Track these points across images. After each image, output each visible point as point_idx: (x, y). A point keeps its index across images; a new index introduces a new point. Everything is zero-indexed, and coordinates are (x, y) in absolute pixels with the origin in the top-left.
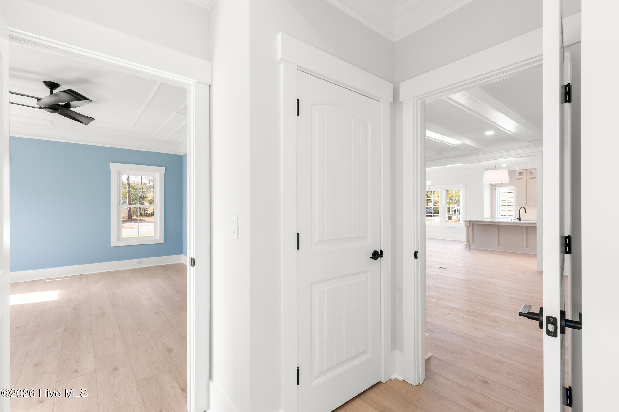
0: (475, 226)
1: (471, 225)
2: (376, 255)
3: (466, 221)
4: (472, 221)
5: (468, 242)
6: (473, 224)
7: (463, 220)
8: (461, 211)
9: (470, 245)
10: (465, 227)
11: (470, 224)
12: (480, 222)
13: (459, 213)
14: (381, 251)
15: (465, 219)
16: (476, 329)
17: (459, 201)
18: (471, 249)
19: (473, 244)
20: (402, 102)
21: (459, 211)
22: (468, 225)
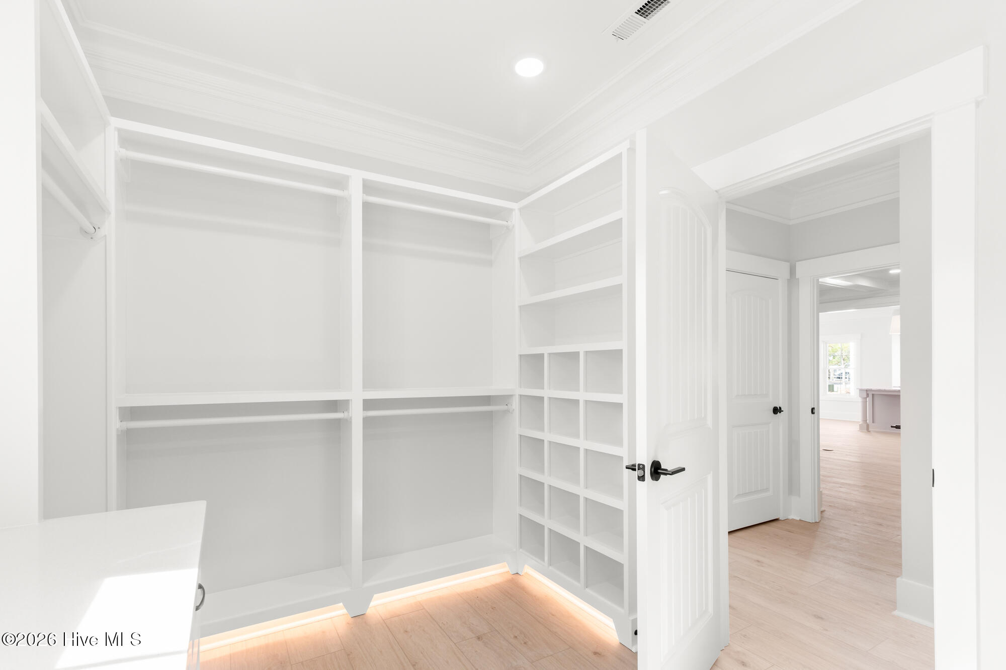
0: (876, 398)
1: (870, 396)
2: (776, 410)
3: (861, 390)
4: (871, 390)
5: (865, 420)
6: (873, 394)
7: (857, 389)
8: (852, 376)
9: (868, 426)
10: (860, 400)
11: (868, 395)
12: (885, 391)
13: (847, 379)
14: (780, 408)
15: (860, 388)
16: (873, 498)
17: (849, 358)
18: (869, 431)
19: (874, 424)
20: (798, 279)
21: (847, 377)
22: (866, 397)
